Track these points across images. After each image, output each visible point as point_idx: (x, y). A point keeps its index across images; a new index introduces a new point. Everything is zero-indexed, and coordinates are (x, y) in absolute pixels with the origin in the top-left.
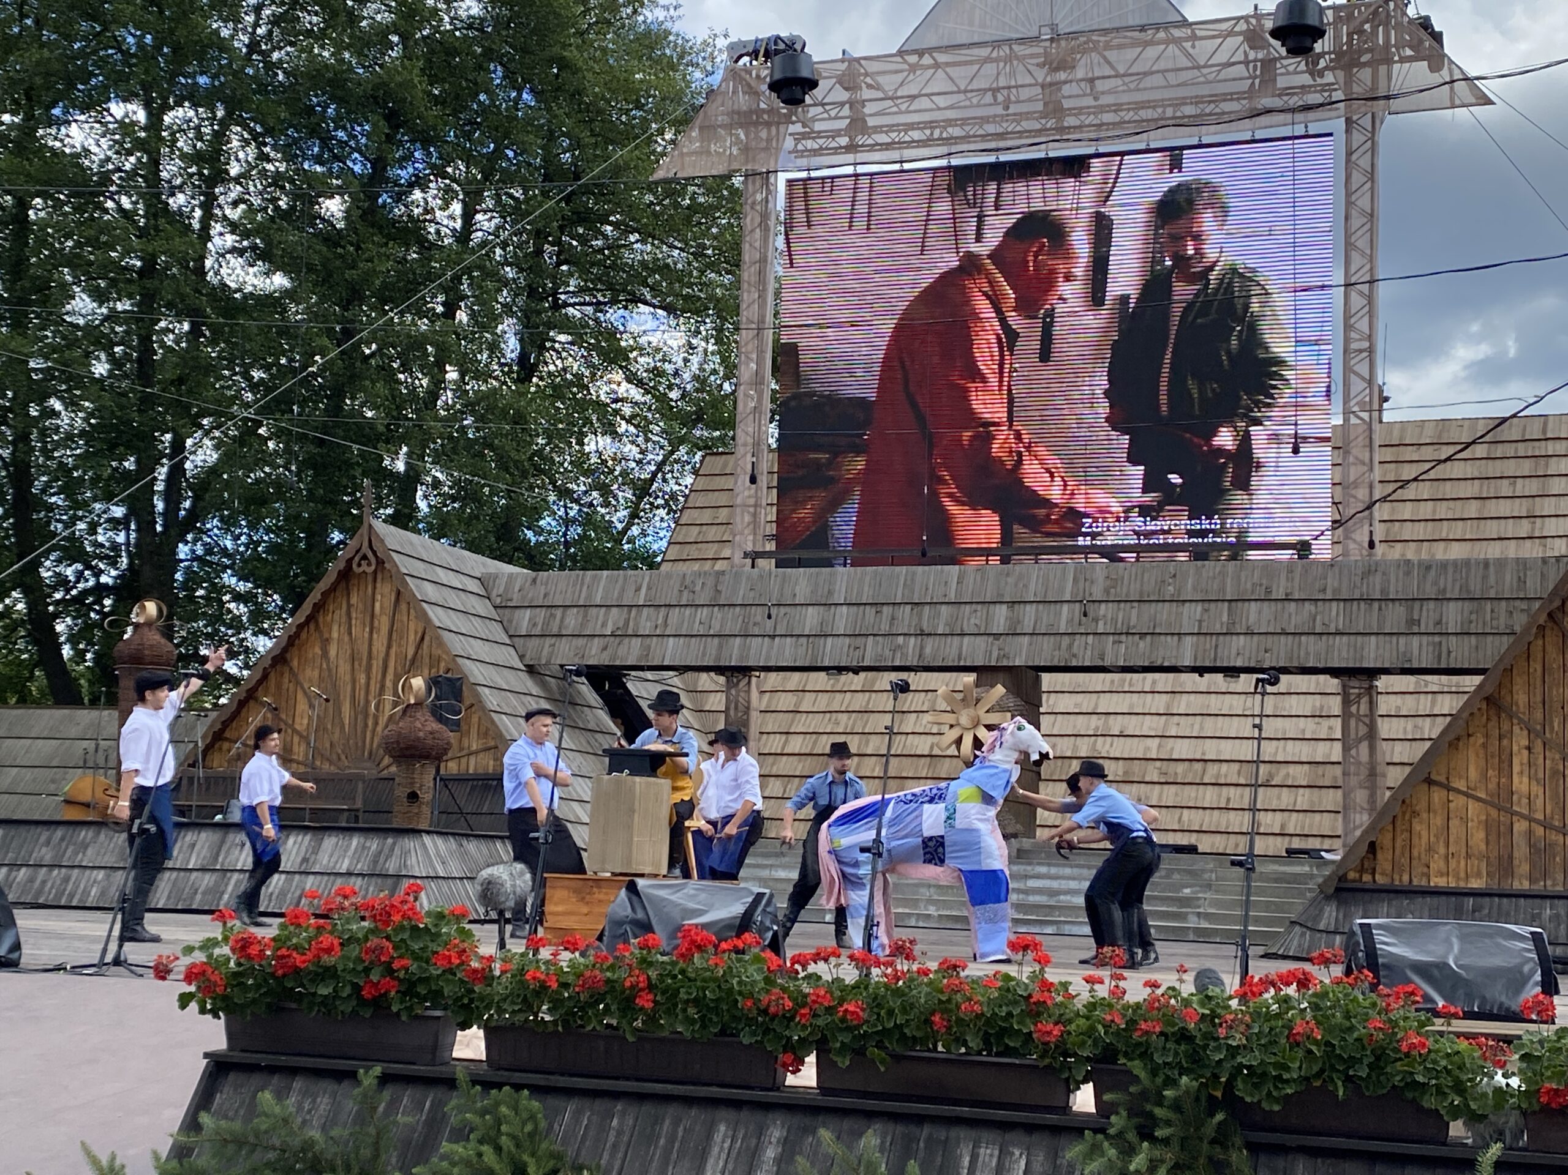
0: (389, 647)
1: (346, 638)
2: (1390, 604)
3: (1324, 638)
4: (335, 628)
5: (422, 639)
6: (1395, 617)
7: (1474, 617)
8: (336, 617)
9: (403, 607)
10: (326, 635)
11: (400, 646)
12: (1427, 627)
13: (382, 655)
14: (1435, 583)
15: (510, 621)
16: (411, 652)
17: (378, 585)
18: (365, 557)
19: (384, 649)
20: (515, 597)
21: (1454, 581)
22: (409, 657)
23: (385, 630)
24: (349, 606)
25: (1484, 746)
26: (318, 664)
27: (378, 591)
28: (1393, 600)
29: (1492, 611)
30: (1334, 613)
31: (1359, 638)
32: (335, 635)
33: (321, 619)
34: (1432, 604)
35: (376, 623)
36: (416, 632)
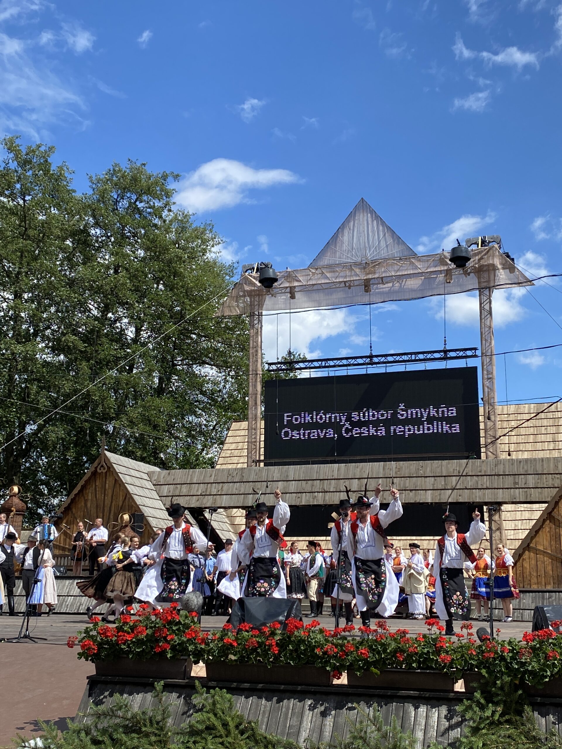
0: (112, 502)
1: (95, 499)
2: (507, 476)
3: (482, 490)
4: (90, 495)
5: (125, 498)
6: (509, 481)
7: (539, 481)
8: (90, 491)
9: (118, 486)
10: (86, 498)
11: (116, 501)
12: (521, 485)
13: (109, 506)
14: (523, 468)
15: (159, 490)
16: (121, 504)
17: (108, 477)
18: (102, 466)
19: (110, 503)
20: (162, 480)
21: (531, 467)
22: (120, 506)
23: (110, 495)
24: (96, 486)
25: (549, 532)
26: (83, 509)
27: (107, 480)
28: (507, 475)
29: (546, 478)
30: (485, 480)
31: (496, 490)
32: (90, 498)
33: (84, 492)
34: (523, 476)
35: (107, 492)
36: (123, 496)
